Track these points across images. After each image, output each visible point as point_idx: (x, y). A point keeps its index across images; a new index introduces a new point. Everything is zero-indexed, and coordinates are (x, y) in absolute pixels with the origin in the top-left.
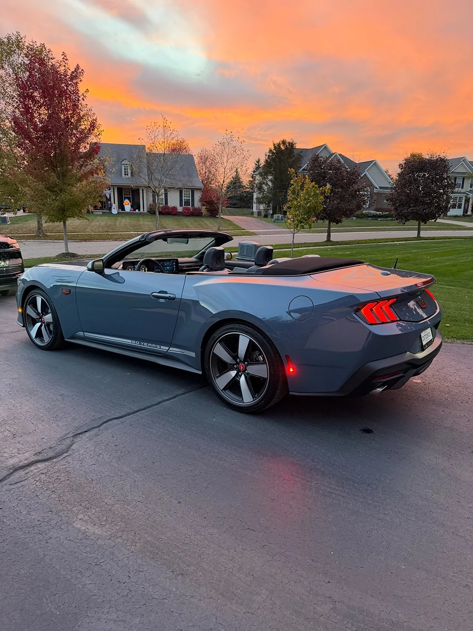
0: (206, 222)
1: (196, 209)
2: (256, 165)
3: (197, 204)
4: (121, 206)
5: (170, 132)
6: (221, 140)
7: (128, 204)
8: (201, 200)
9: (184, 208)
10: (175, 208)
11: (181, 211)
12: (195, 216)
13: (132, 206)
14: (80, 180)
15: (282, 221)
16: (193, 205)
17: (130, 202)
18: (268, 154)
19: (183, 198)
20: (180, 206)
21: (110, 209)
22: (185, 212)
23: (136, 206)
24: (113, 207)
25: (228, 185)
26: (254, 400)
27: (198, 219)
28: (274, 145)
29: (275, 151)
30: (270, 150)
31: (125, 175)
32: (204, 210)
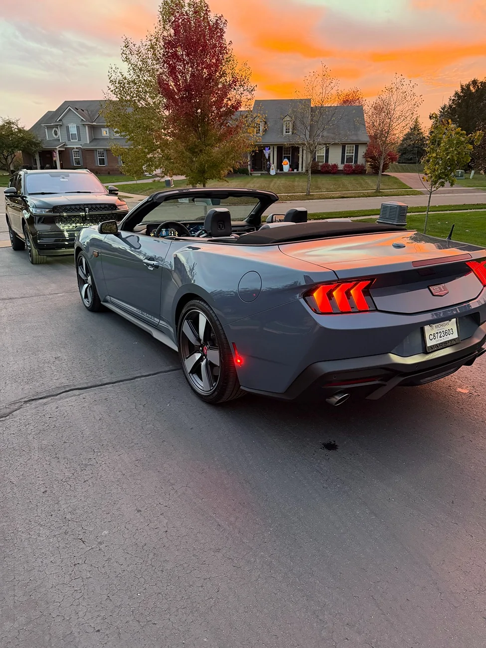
0: (367, 181)
1: (359, 166)
2: (441, 112)
3: (361, 161)
4: (280, 167)
5: (329, 81)
6: (388, 85)
7: (287, 164)
8: (366, 156)
9: (345, 166)
10: (335, 166)
11: (342, 169)
12: (357, 174)
13: (290, 166)
14: (220, 140)
15: (461, 178)
16: (356, 161)
17: (289, 162)
18: (453, 98)
19: (346, 154)
20: (342, 163)
21: (268, 170)
22: (346, 170)
23: (294, 165)
24: (272, 168)
25: (404, 138)
26: (211, 390)
27: (359, 178)
28: (462, 86)
29: (462, 94)
30: (456, 93)
31: (286, 132)
32: (368, 166)
